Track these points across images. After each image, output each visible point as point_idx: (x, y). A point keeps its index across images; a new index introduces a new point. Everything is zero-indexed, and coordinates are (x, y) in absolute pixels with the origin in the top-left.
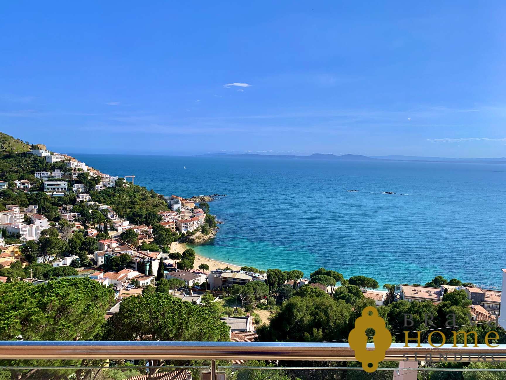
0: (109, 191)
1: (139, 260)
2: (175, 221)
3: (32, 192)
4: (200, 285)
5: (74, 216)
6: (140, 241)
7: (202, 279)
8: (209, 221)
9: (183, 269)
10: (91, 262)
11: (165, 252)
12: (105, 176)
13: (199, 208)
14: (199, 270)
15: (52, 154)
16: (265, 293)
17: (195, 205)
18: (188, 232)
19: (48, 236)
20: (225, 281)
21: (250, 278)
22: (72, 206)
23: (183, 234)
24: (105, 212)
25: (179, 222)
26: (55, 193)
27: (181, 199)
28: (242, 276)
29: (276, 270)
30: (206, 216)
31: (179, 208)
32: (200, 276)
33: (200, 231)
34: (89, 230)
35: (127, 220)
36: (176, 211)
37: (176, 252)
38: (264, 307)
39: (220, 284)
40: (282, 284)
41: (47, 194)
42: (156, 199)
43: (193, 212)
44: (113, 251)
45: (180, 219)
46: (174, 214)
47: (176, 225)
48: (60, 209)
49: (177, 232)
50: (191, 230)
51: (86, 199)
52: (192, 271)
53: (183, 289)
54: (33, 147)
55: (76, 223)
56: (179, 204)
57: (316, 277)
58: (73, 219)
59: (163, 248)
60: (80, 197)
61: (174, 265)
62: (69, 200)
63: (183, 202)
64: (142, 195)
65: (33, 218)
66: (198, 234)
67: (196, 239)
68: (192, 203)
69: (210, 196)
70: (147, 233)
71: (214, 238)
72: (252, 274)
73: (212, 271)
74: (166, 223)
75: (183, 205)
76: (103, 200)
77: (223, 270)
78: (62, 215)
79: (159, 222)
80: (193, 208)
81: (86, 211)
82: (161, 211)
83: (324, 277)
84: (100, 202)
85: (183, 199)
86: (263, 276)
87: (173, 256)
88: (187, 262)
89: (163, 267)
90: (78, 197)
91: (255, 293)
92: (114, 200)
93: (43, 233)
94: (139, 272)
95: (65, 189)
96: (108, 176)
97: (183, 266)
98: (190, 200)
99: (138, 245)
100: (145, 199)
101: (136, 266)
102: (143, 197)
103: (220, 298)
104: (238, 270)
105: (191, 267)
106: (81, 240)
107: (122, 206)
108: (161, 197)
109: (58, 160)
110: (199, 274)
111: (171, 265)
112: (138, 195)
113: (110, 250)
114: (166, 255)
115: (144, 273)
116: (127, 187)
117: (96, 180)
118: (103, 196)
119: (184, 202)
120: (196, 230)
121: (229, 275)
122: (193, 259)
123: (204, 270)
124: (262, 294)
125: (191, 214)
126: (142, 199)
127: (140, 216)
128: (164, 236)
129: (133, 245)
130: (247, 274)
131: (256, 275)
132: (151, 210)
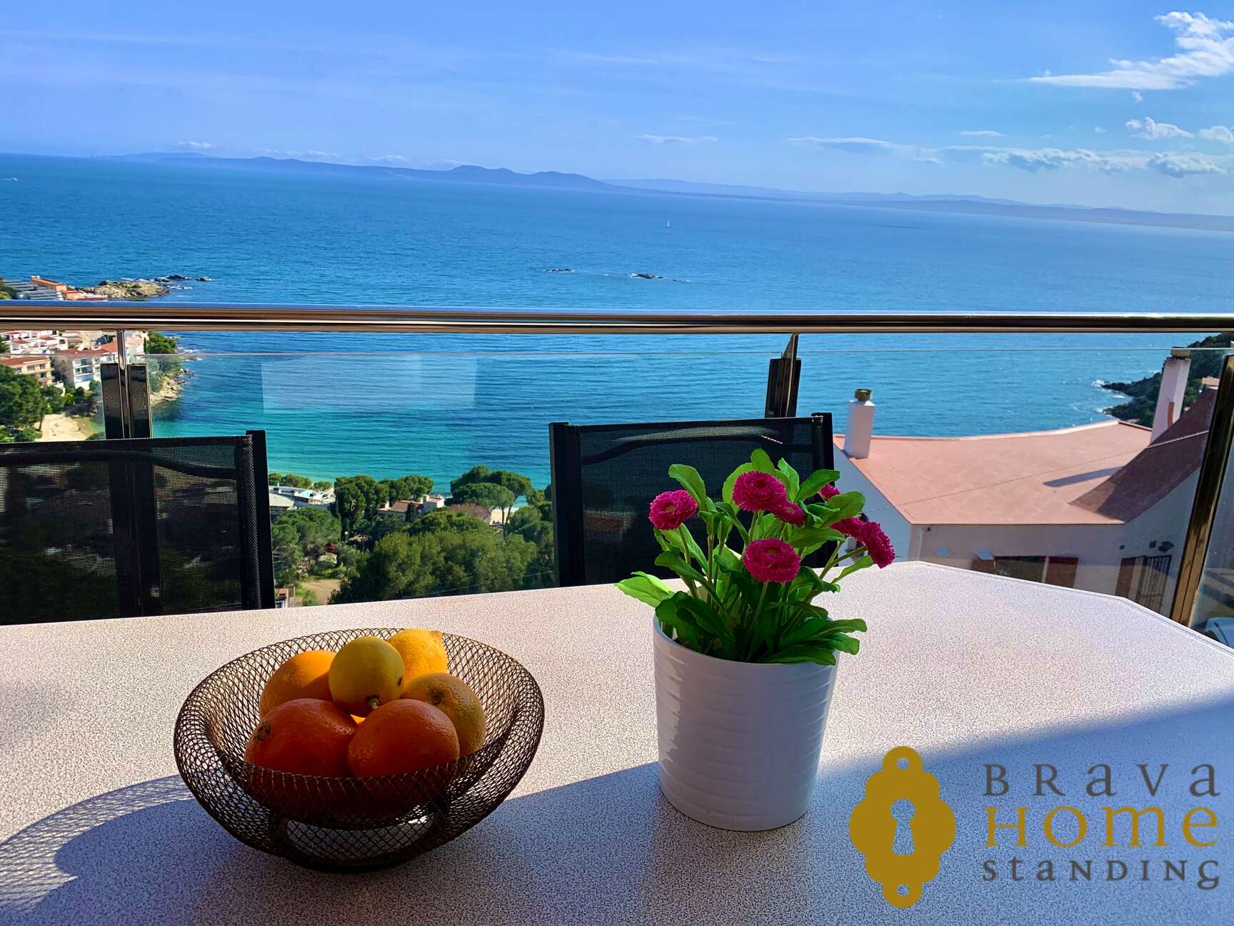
8: (158, 353)
16: (330, 538)
21: (288, 502)
23: (80, 391)
27: (64, 288)
29: (358, 478)
30: (148, 339)
38: (330, 571)
40: (376, 513)
46: (44, 333)
47: (52, 365)
49: (60, 385)
57: (463, 491)
59: (16, 431)
63: (70, 297)
69: (156, 280)
72: (293, 492)
73: (175, 491)
74: (20, 361)
83: (484, 486)
85: (69, 289)
86: (324, 496)
91: (302, 538)
98: (94, 292)
103: (202, 560)
119: (75, 297)
124: (320, 541)
128: (17, 398)
130: (280, 492)
131: (305, 494)
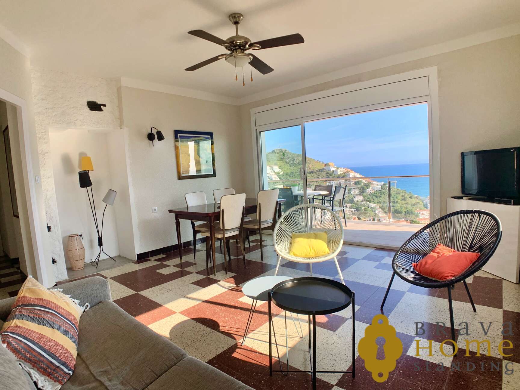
0: (376, 194)
5: (352, 212)
12: (373, 183)
15: (338, 169)
22: (351, 204)
24: (373, 209)
42: (414, 200)
51: (360, 199)
55: (353, 216)
60: (356, 198)
64: (402, 196)
74: (422, 219)
76: (372, 200)
79: (417, 218)
81: (360, 208)
82: (418, 209)
84: (370, 202)
92: (380, 201)
96: (376, 182)
102: (403, 198)
107: (386, 205)
108: (418, 198)
109: (341, 173)
112: (399, 197)
117: (367, 186)
118: (372, 197)
127: (401, 213)
132: (410, 209)
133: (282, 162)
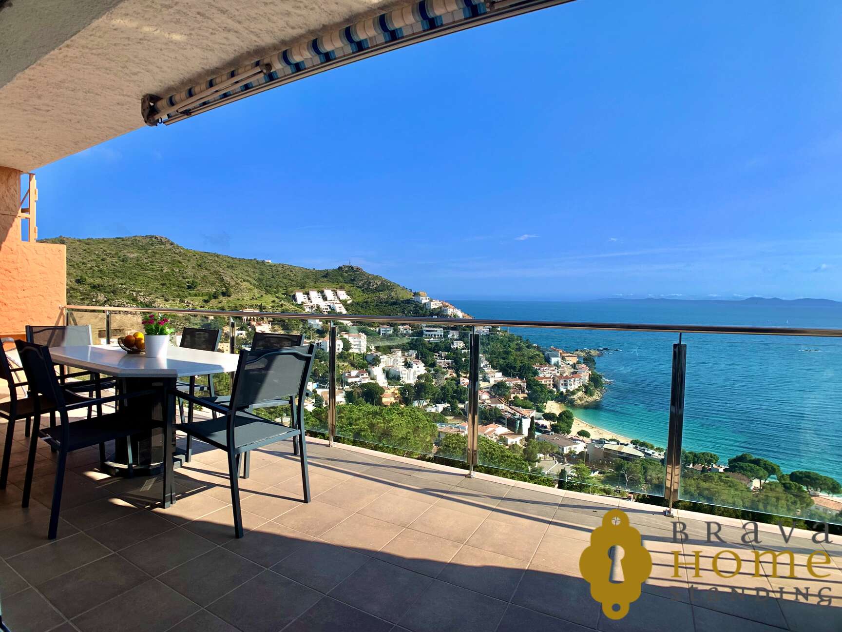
1: (510, 415)
2: (552, 376)
3: (412, 337)
4: (577, 453)
5: (448, 364)
6: (513, 396)
7: (579, 448)
8: (595, 380)
9: (558, 433)
10: (461, 412)
11: (539, 410)
13: (583, 363)
14: (578, 437)
15: (431, 301)
17: (578, 360)
18: (567, 391)
19: (424, 381)
20: (608, 453)
21: (641, 455)
22: (447, 353)
23: (562, 393)
25: (557, 378)
26: (432, 339)
27: (561, 351)
28: (630, 450)
30: (591, 373)
31: (558, 362)
32: (578, 444)
33: (583, 391)
34: (461, 379)
35: (500, 372)
36: (555, 365)
37: (552, 412)
39: (601, 456)
40: (685, 468)
41: (425, 340)
42: (532, 350)
43: (574, 369)
44: (483, 403)
45: (558, 374)
46: (552, 368)
47: (553, 381)
48: (436, 355)
49: (555, 390)
50: (571, 388)
51: (460, 346)
52: (569, 436)
53: (557, 455)
54: (415, 294)
55: (449, 370)
56: (558, 357)
57: (737, 465)
58: (447, 366)
59: (537, 406)
60: (455, 344)
61: (548, 427)
62: (444, 347)
63: (563, 355)
64: (517, 344)
65: (412, 362)
66: (580, 394)
67: (577, 400)
68: (575, 356)
69: (598, 350)
70: (520, 387)
71: (600, 401)
72: (644, 450)
73: (592, 440)
74: (542, 378)
75: (563, 358)
77: (607, 440)
78: (438, 361)
79: (535, 376)
80: (574, 363)
81: (460, 358)
82: (538, 364)
83: (747, 465)
85: (563, 352)
86: (659, 454)
87: (548, 417)
88: (564, 425)
89: (534, 427)
90: (453, 344)
91: (644, 471)
92: (487, 349)
93: (419, 377)
94: (508, 429)
95: (441, 335)
97: (558, 430)
98: (573, 354)
99: (510, 400)
100: (519, 349)
101: (505, 422)
102: (518, 347)
103: (600, 473)
104: (626, 443)
105: (568, 432)
106: (453, 388)
107: (495, 356)
108: (538, 348)
109: (436, 307)
110: (577, 442)
111: (546, 427)
112: (513, 345)
113: (481, 401)
114: (540, 415)
115: (514, 431)
116: (502, 336)
119: (565, 355)
120: (578, 390)
121: (614, 447)
122: (572, 424)
123: (584, 437)
124: (654, 476)
125: (573, 370)
126: (517, 349)
127: (514, 368)
128: (539, 393)
129: (505, 399)
130: (638, 449)
131: (650, 452)
132: (526, 362)
133: (352, 285)
